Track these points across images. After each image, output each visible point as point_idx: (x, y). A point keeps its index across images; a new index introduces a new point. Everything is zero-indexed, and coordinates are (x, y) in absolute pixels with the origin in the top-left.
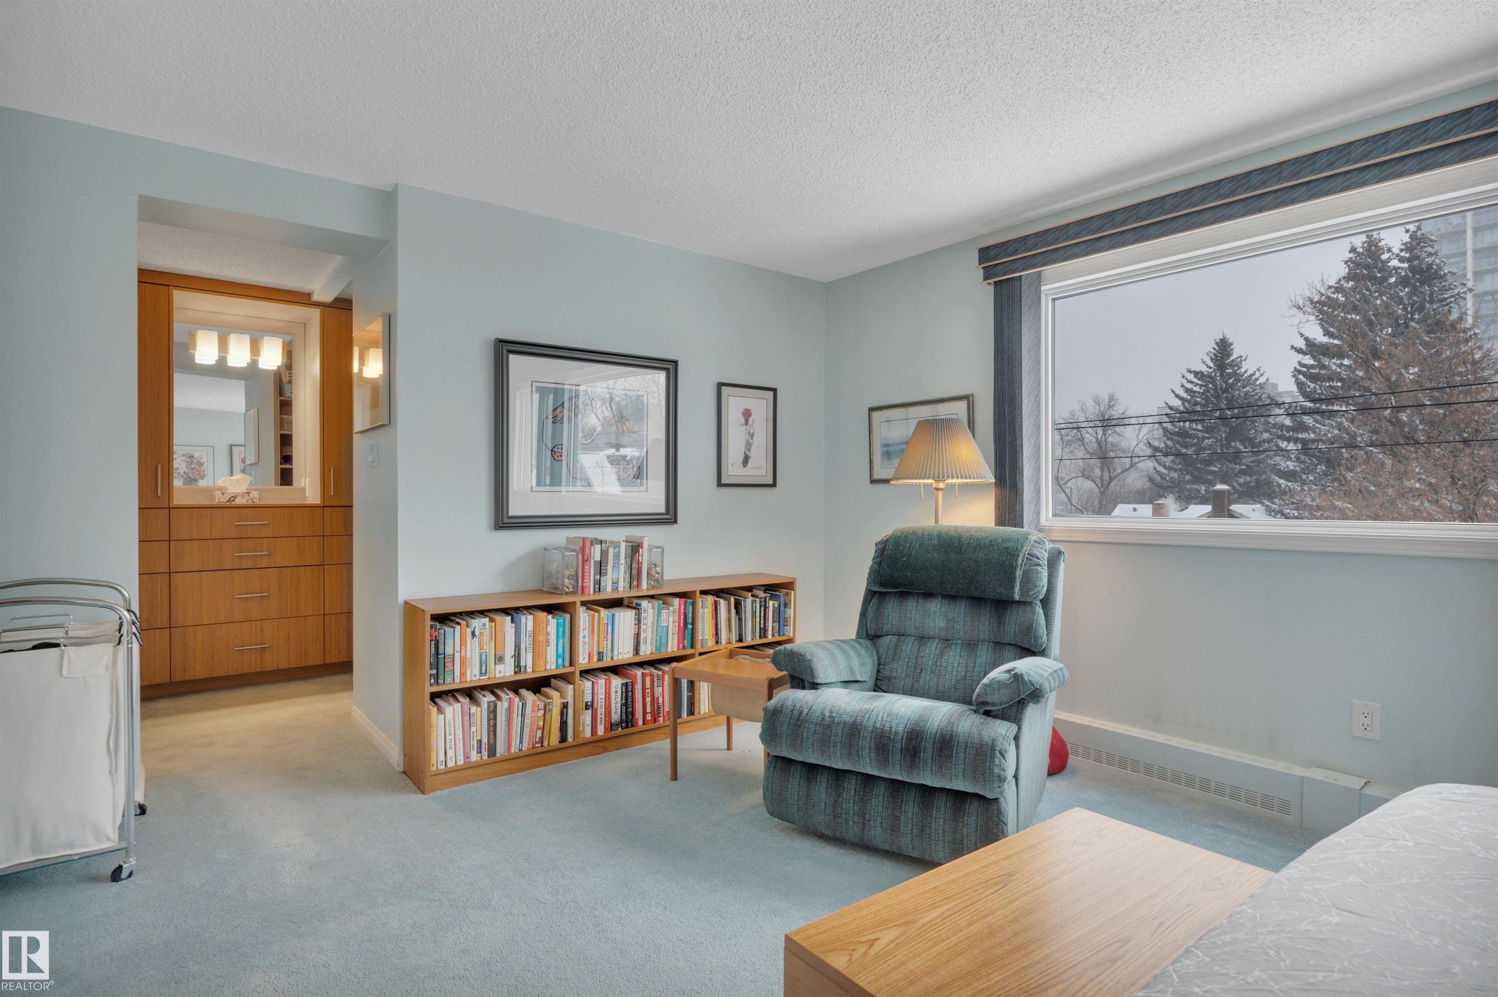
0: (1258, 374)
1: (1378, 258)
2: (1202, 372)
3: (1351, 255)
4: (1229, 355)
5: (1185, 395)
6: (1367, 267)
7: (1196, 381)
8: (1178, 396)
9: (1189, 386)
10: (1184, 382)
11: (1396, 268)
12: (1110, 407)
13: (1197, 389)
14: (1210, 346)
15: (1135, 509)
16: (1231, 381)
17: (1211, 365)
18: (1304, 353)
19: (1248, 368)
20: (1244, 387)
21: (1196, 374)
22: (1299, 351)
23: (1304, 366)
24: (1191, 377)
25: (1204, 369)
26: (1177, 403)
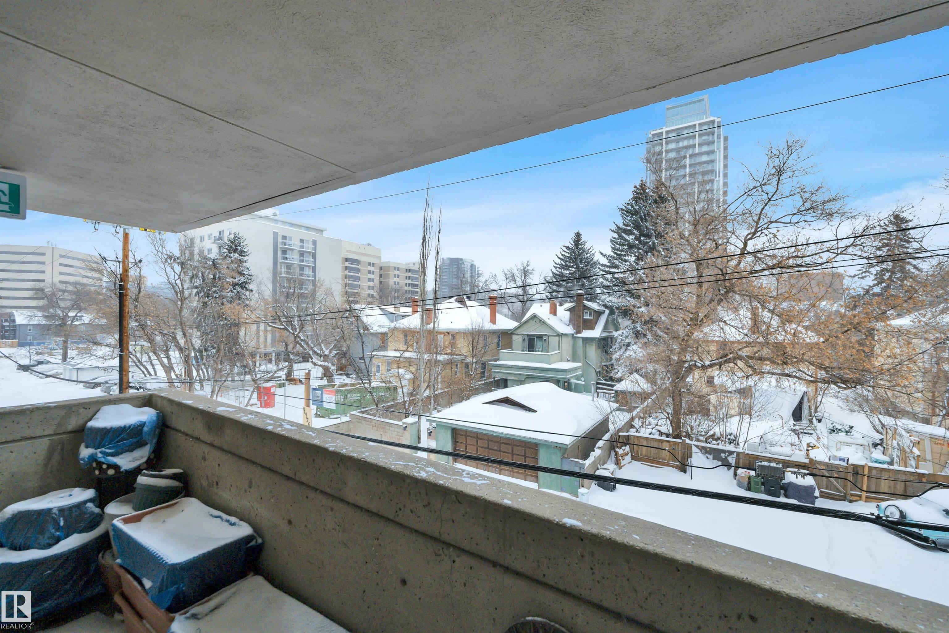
0: (592, 248)
1: (644, 191)
2: (569, 247)
3: (635, 189)
4: (580, 240)
5: (562, 257)
6: (641, 194)
7: (566, 250)
8: (559, 258)
9: (563, 253)
10: (562, 251)
11: (651, 196)
12: (528, 265)
13: (567, 255)
14: (573, 235)
15: (541, 306)
16: (580, 252)
17: (573, 244)
18: (614, 232)
19: (587, 246)
20: (587, 254)
21: (566, 247)
22: (613, 231)
23: (614, 238)
24: (564, 249)
25: (570, 246)
26: (558, 261)
